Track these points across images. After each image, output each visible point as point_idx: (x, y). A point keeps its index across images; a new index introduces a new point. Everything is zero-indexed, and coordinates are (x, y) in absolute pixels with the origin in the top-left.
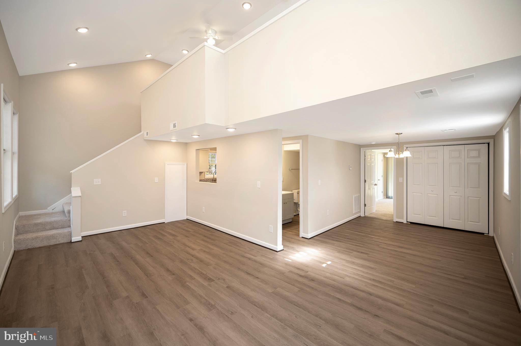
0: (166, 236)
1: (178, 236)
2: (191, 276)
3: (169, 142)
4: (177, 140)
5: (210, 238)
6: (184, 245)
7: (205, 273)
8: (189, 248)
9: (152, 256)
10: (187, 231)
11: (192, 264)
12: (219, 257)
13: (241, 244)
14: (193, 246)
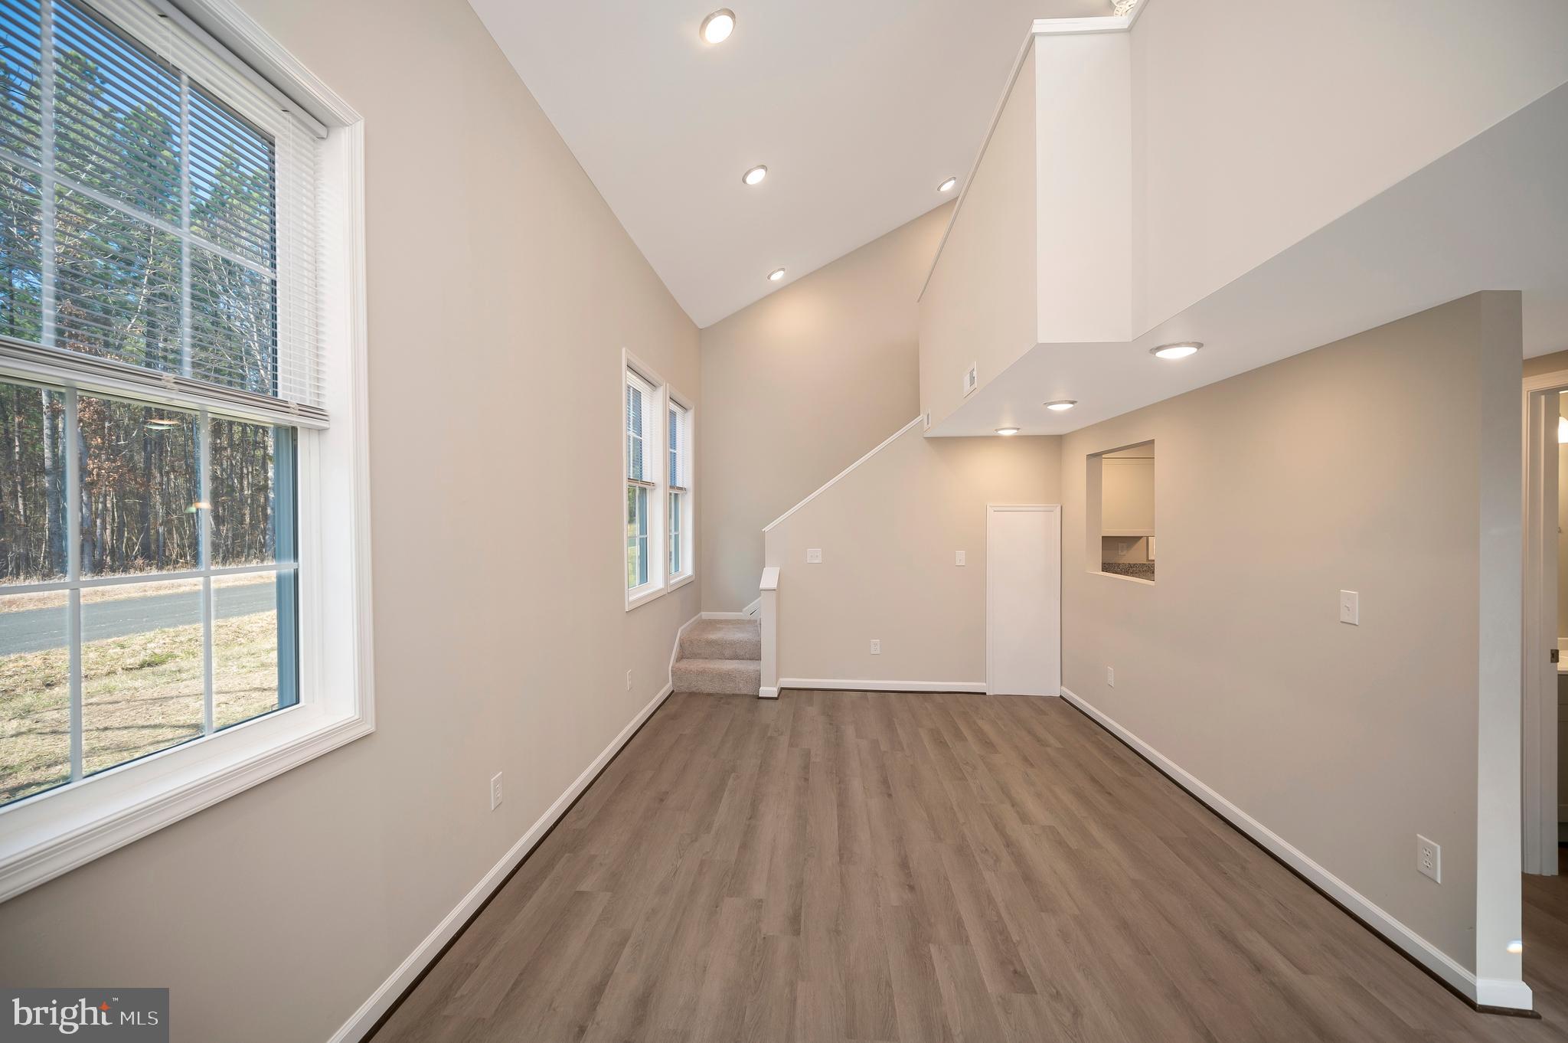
0: (964, 739)
1: (1000, 753)
2: (960, 923)
3: (993, 439)
4: (1018, 429)
5: (1110, 794)
6: (1002, 789)
7: (1015, 938)
8: (1013, 806)
9: (890, 795)
10: (1039, 740)
11: (988, 875)
12: (1106, 893)
13: (1243, 868)
14: (1032, 806)
